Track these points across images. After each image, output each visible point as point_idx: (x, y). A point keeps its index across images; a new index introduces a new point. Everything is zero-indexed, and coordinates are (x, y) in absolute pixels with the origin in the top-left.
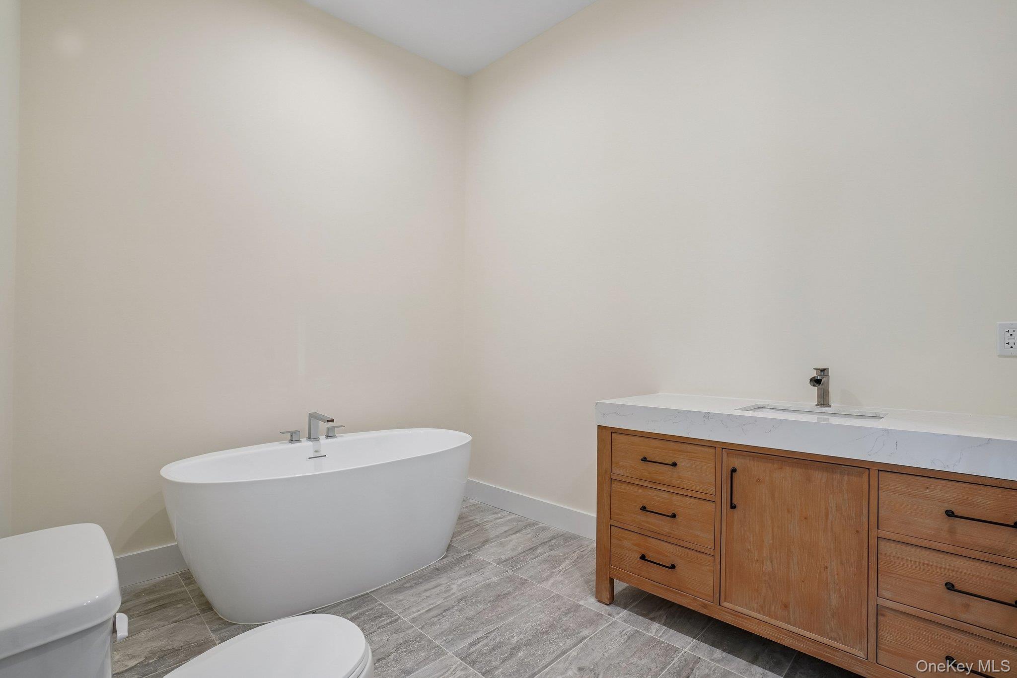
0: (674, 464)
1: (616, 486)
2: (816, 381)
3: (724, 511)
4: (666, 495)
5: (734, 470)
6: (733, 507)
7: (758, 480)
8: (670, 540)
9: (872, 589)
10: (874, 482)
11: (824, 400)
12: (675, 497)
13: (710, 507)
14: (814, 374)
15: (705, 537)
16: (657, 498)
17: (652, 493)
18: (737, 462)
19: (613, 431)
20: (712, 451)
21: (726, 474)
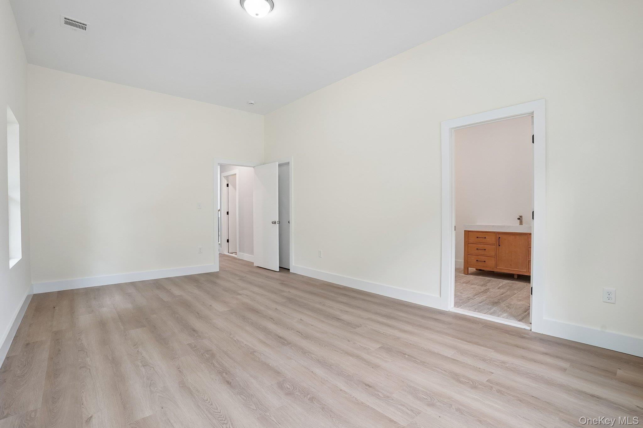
0: (485, 238)
1: (469, 245)
2: (519, 219)
3: (497, 247)
4: (483, 245)
5: (499, 238)
6: (499, 246)
7: (505, 239)
8: (484, 255)
9: (528, 257)
10: (528, 237)
11: (521, 223)
12: (485, 245)
13: (494, 246)
14: (519, 217)
15: (493, 254)
16: (481, 246)
17: (479, 245)
18: (500, 236)
19: (469, 231)
20: (494, 234)
21: (498, 238)
